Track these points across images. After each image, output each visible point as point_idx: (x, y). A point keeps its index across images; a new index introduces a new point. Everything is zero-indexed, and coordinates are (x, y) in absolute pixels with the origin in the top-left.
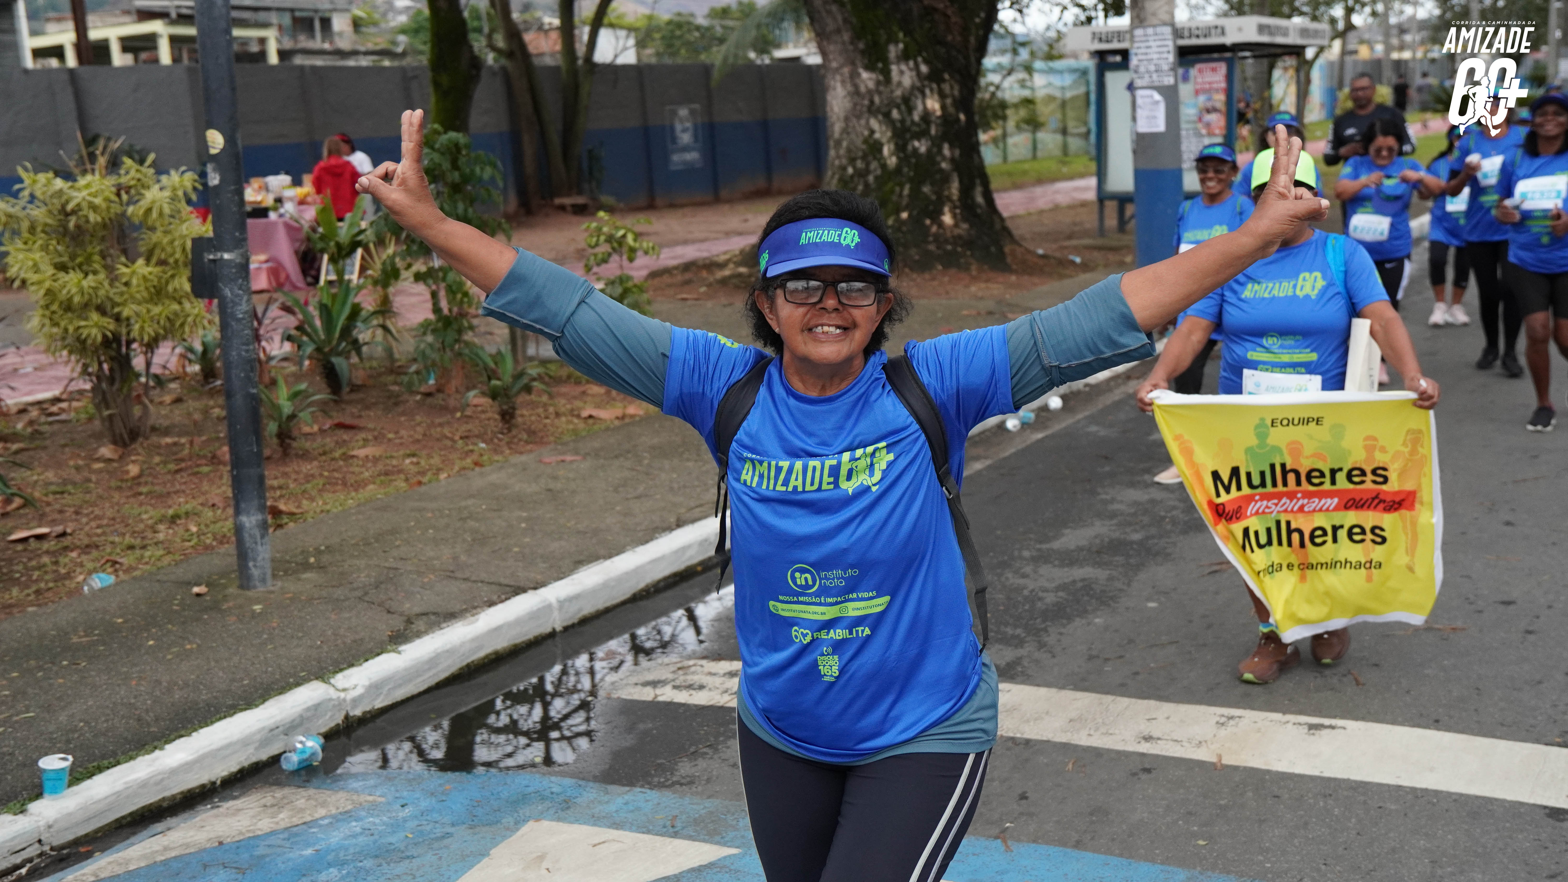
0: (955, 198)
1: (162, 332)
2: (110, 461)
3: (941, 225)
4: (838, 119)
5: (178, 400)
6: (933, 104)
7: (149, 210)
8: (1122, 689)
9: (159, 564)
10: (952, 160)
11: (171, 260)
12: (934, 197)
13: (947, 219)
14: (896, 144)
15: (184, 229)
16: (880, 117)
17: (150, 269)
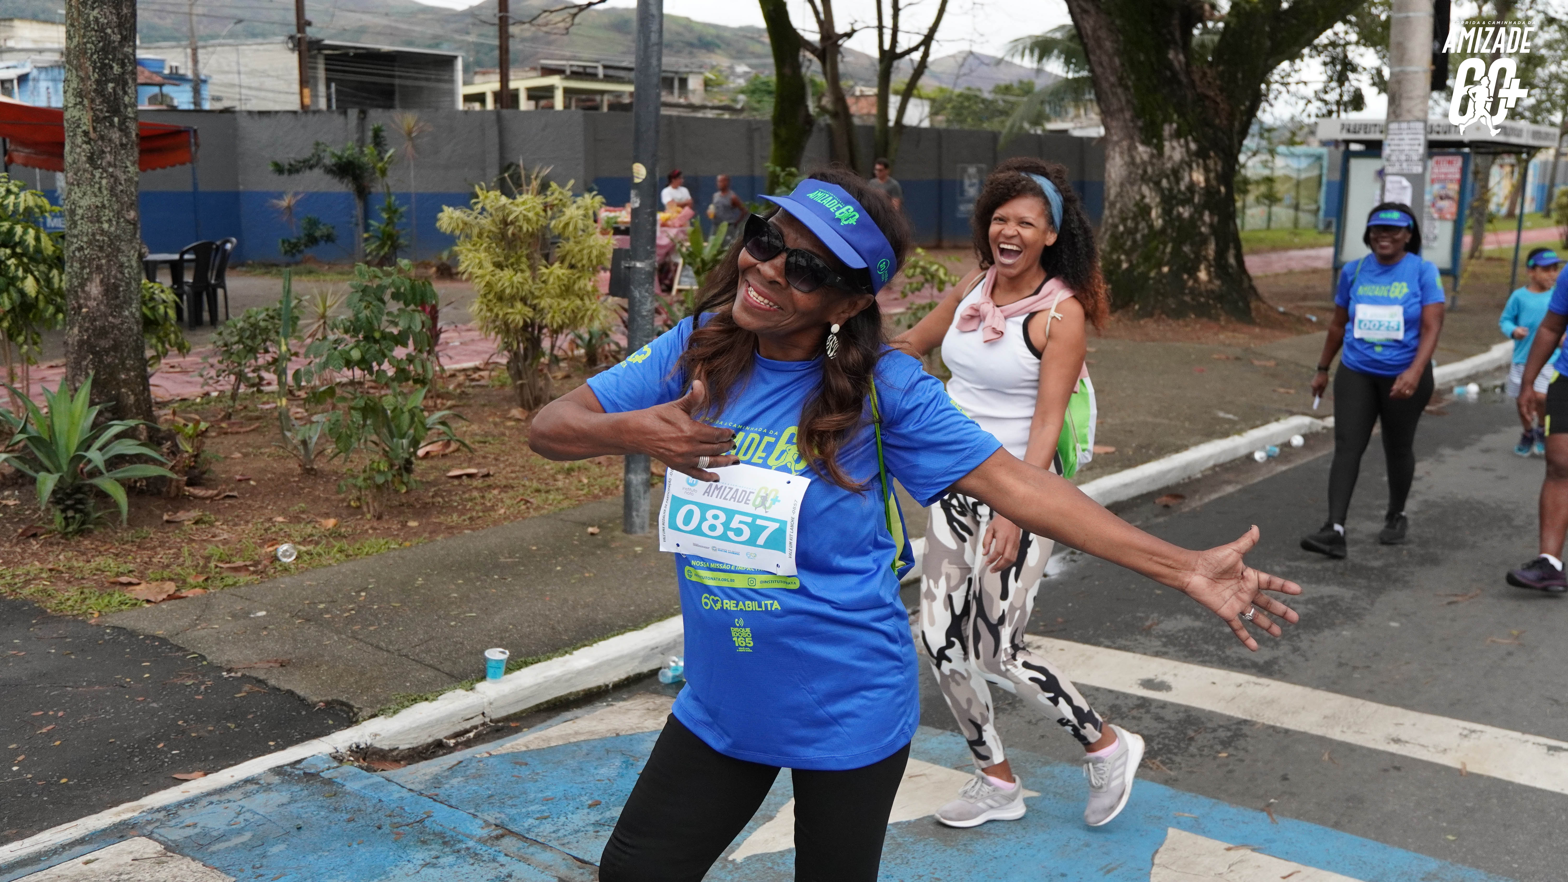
0: (1211, 258)
1: (567, 321)
2: (518, 420)
3: (1197, 280)
4: (1115, 184)
5: (567, 377)
6: (1199, 177)
7: (567, 225)
8: (1370, 695)
9: (561, 506)
10: (1211, 225)
11: (579, 265)
12: (1192, 256)
13: (1203, 275)
14: (1164, 209)
15: (591, 241)
16: (1151, 185)
17: (563, 271)
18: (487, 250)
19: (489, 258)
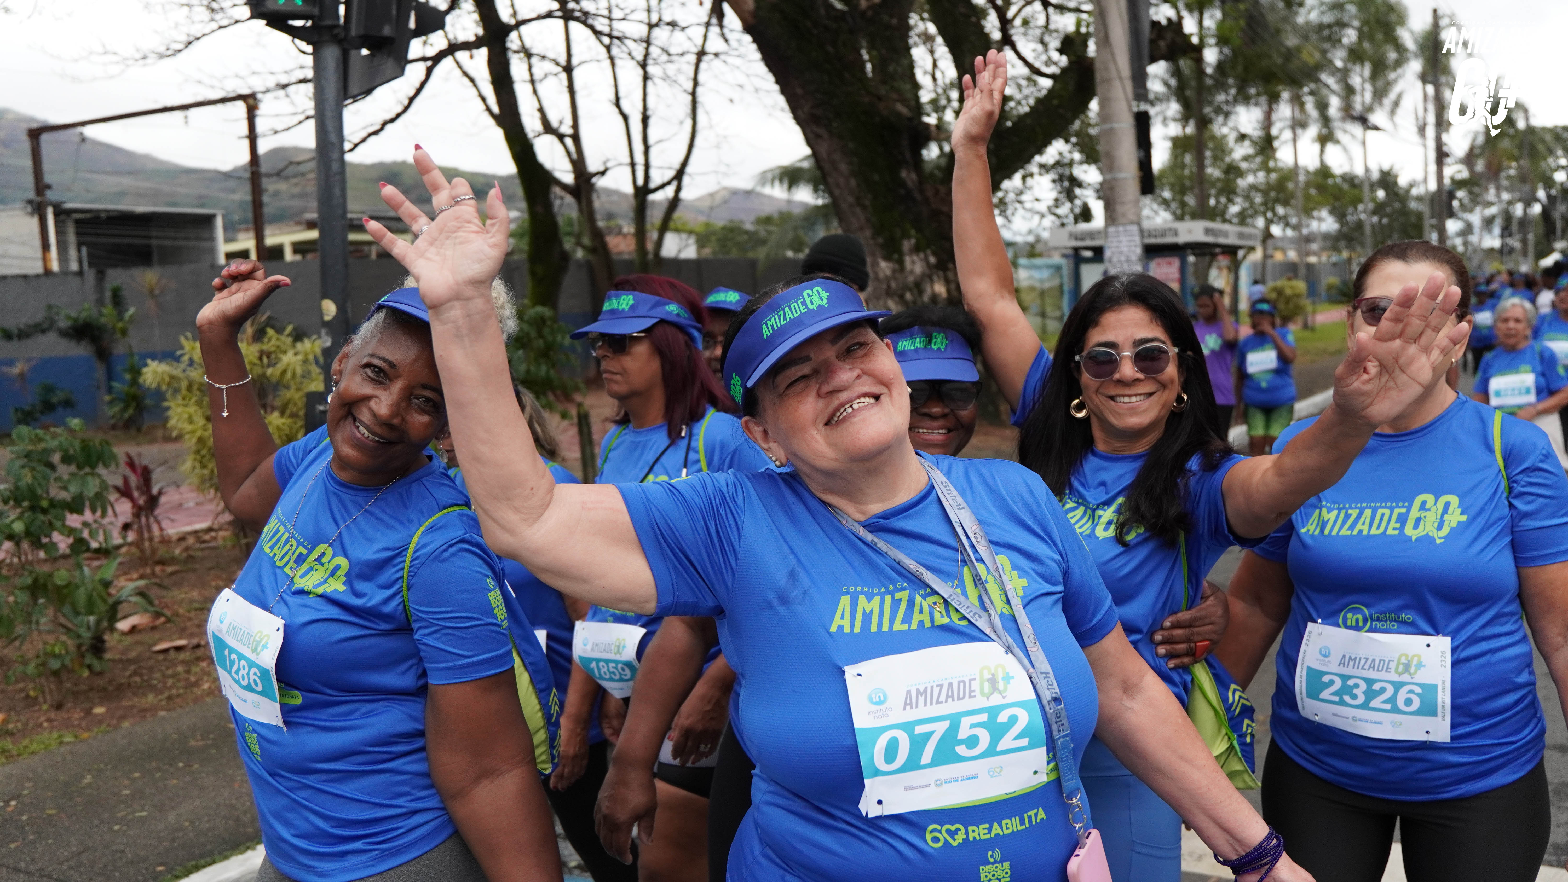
6: (940, 288)
7: (284, 372)
18: (199, 403)
19: (200, 412)
